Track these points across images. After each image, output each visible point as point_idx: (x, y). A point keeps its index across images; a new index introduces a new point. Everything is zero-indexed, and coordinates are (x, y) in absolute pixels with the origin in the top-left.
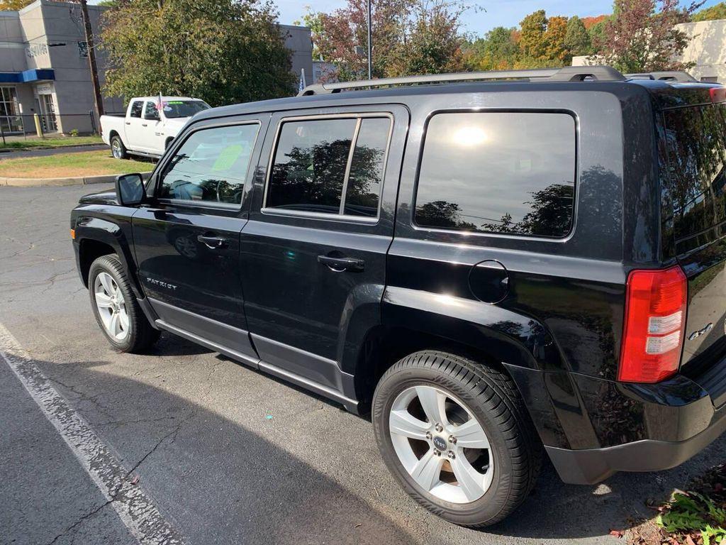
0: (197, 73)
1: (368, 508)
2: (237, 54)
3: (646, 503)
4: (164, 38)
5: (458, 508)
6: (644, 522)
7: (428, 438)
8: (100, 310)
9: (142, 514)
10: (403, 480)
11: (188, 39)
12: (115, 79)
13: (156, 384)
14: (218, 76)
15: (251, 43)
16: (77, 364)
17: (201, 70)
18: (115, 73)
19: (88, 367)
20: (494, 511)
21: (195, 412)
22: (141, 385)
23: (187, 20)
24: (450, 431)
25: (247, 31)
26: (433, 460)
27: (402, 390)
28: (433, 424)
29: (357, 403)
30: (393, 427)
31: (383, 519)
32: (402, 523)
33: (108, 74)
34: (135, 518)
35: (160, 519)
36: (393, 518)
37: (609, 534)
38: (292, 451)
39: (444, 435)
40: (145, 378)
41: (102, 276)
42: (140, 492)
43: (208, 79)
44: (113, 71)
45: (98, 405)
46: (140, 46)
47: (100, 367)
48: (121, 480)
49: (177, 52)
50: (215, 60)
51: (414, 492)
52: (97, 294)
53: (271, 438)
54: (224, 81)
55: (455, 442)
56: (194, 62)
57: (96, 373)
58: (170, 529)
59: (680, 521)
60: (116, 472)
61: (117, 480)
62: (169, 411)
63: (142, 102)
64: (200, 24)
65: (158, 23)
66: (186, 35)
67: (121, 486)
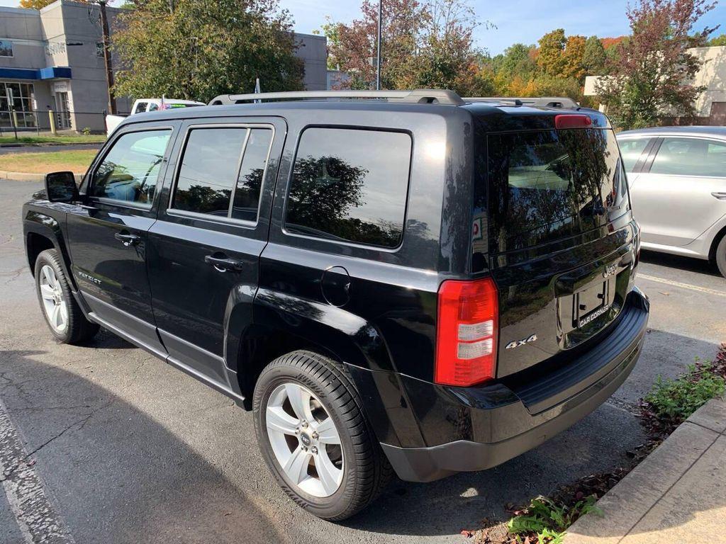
0: (204, 77)
1: (242, 498)
2: (245, 60)
3: (506, 507)
4: (173, 42)
5: (317, 501)
6: (497, 524)
7: (296, 433)
8: (44, 301)
9: (28, 493)
10: (277, 474)
11: (197, 44)
12: (125, 80)
13: (83, 374)
14: (225, 81)
15: (259, 51)
16: (15, 352)
17: (208, 75)
18: (125, 74)
19: (24, 355)
21: (111, 400)
22: (68, 375)
23: (198, 26)
24: (314, 427)
25: (256, 39)
26: (302, 455)
27: (274, 388)
28: (301, 420)
29: (243, 399)
30: (270, 423)
31: (251, 507)
32: (270, 514)
33: (118, 74)
34: (20, 496)
35: (43, 498)
36: (263, 508)
37: (460, 533)
38: (190, 443)
39: (309, 432)
40: (74, 369)
41: (45, 268)
42: (33, 473)
43: (215, 84)
44: (122, 72)
45: (21, 391)
46: (149, 48)
47: (36, 356)
48: (19, 461)
49: (185, 56)
50: (223, 65)
51: (286, 486)
52: (42, 286)
53: (173, 430)
54: (231, 86)
55: (318, 437)
56: (201, 67)
57: (30, 361)
58: (49, 509)
60: (16, 454)
61: (15, 461)
62: (86, 400)
63: (147, 104)
64: (208, 30)
65: (170, 25)
66: (195, 40)
67: (17, 467)
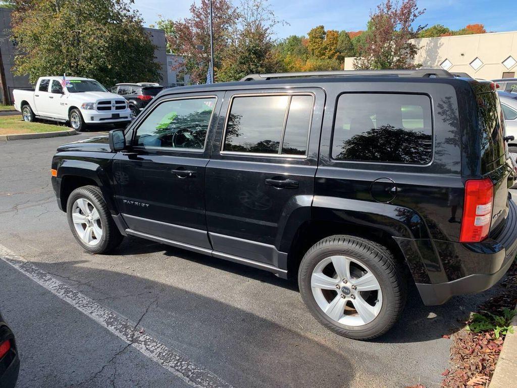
0: (89, 60)
1: (299, 335)
2: (118, 48)
3: (458, 321)
4: (62, 34)
6: (459, 330)
7: (337, 288)
8: (75, 225)
9: (156, 349)
10: (320, 316)
11: (81, 36)
12: (23, 63)
13: (129, 272)
14: (105, 63)
15: (129, 40)
16: (65, 263)
17: (91, 58)
18: (22, 58)
19: (73, 264)
20: (382, 327)
21: (164, 288)
22: (118, 274)
23: (80, 21)
24: (353, 282)
25: (126, 31)
26: (340, 302)
28: (341, 279)
29: (286, 272)
30: (313, 283)
31: (310, 341)
32: (323, 342)
33: (17, 59)
34: (152, 352)
35: (169, 351)
36: (316, 340)
37: (442, 337)
38: (239, 307)
39: (349, 285)
40: (118, 269)
42: (148, 337)
43: (96, 65)
44: (20, 56)
45: (93, 287)
46: (43, 39)
47: (83, 264)
48: (132, 331)
49: (73, 45)
50: (102, 51)
51: (328, 323)
52: (73, 214)
53: (223, 300)
54: (110, 67)
55: (356, 289)
56: (86, 52)
57: (82, 268)
58: (179, 356)
59: (481, 326)
60: (126, 327)
61: (129, 331)
62: (146, 288)
63: (49, 80)
64: (89, 26)
65: (57, 23)
66: (79, 33)
67: (133, 334)
